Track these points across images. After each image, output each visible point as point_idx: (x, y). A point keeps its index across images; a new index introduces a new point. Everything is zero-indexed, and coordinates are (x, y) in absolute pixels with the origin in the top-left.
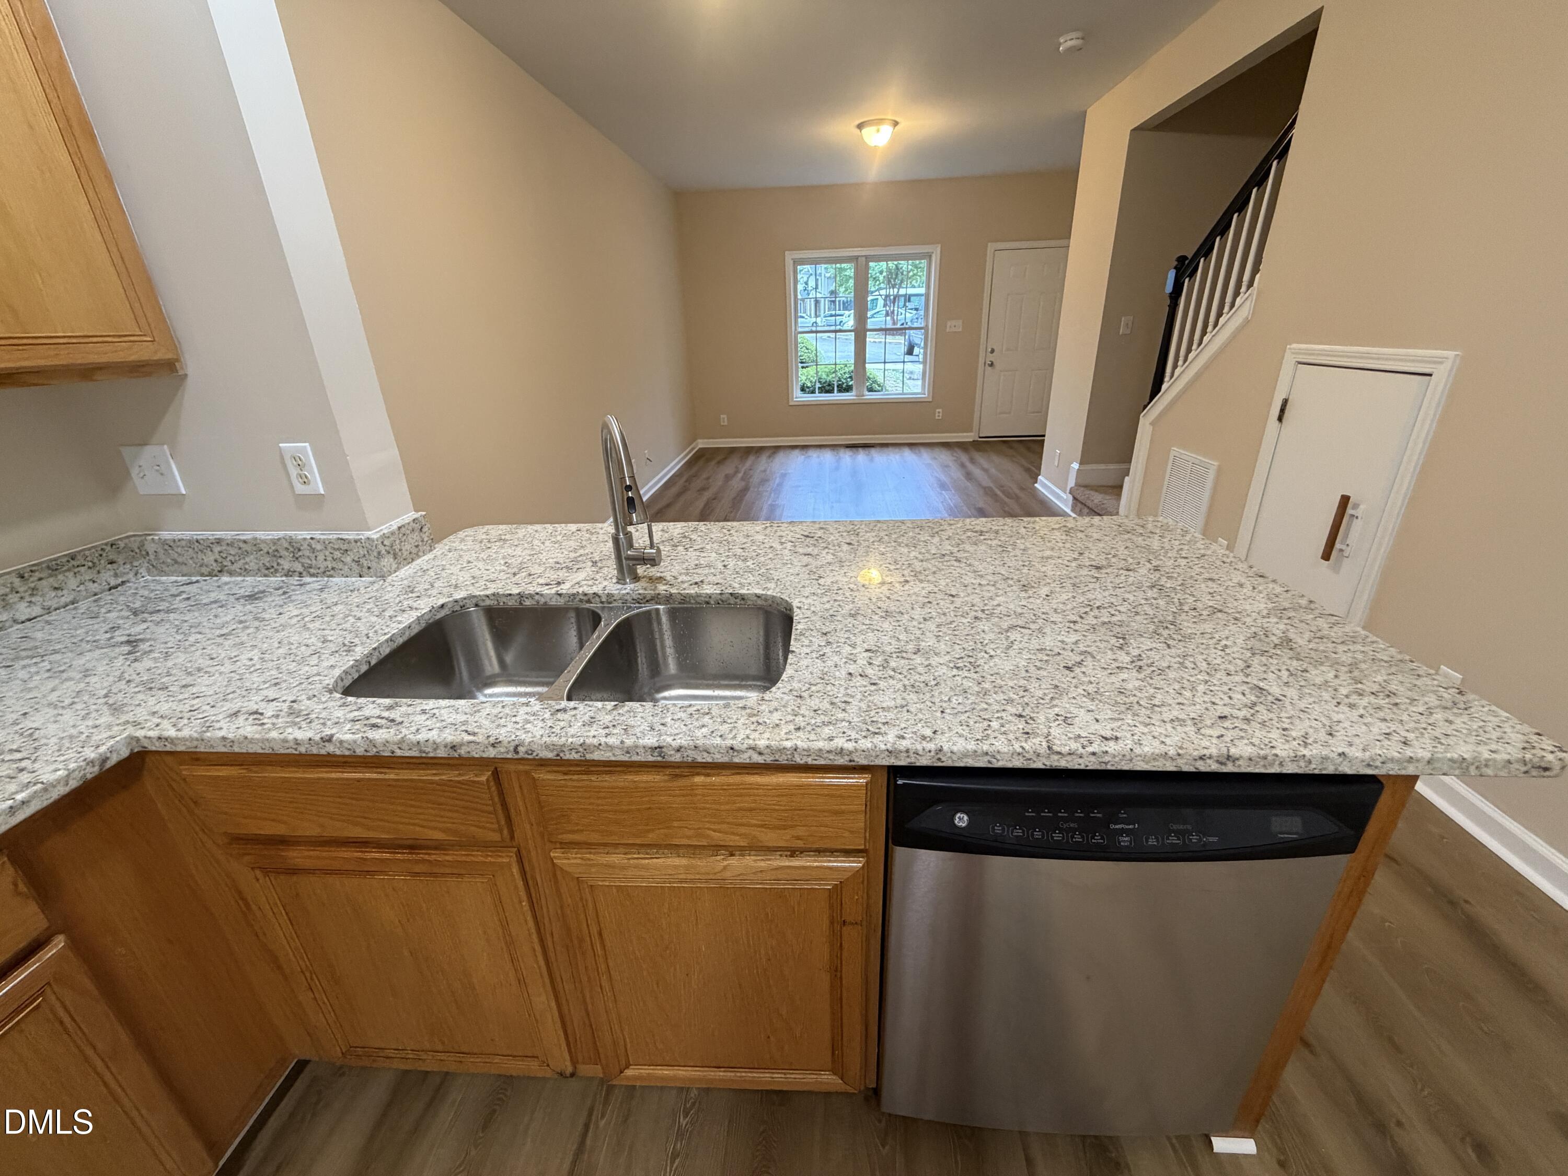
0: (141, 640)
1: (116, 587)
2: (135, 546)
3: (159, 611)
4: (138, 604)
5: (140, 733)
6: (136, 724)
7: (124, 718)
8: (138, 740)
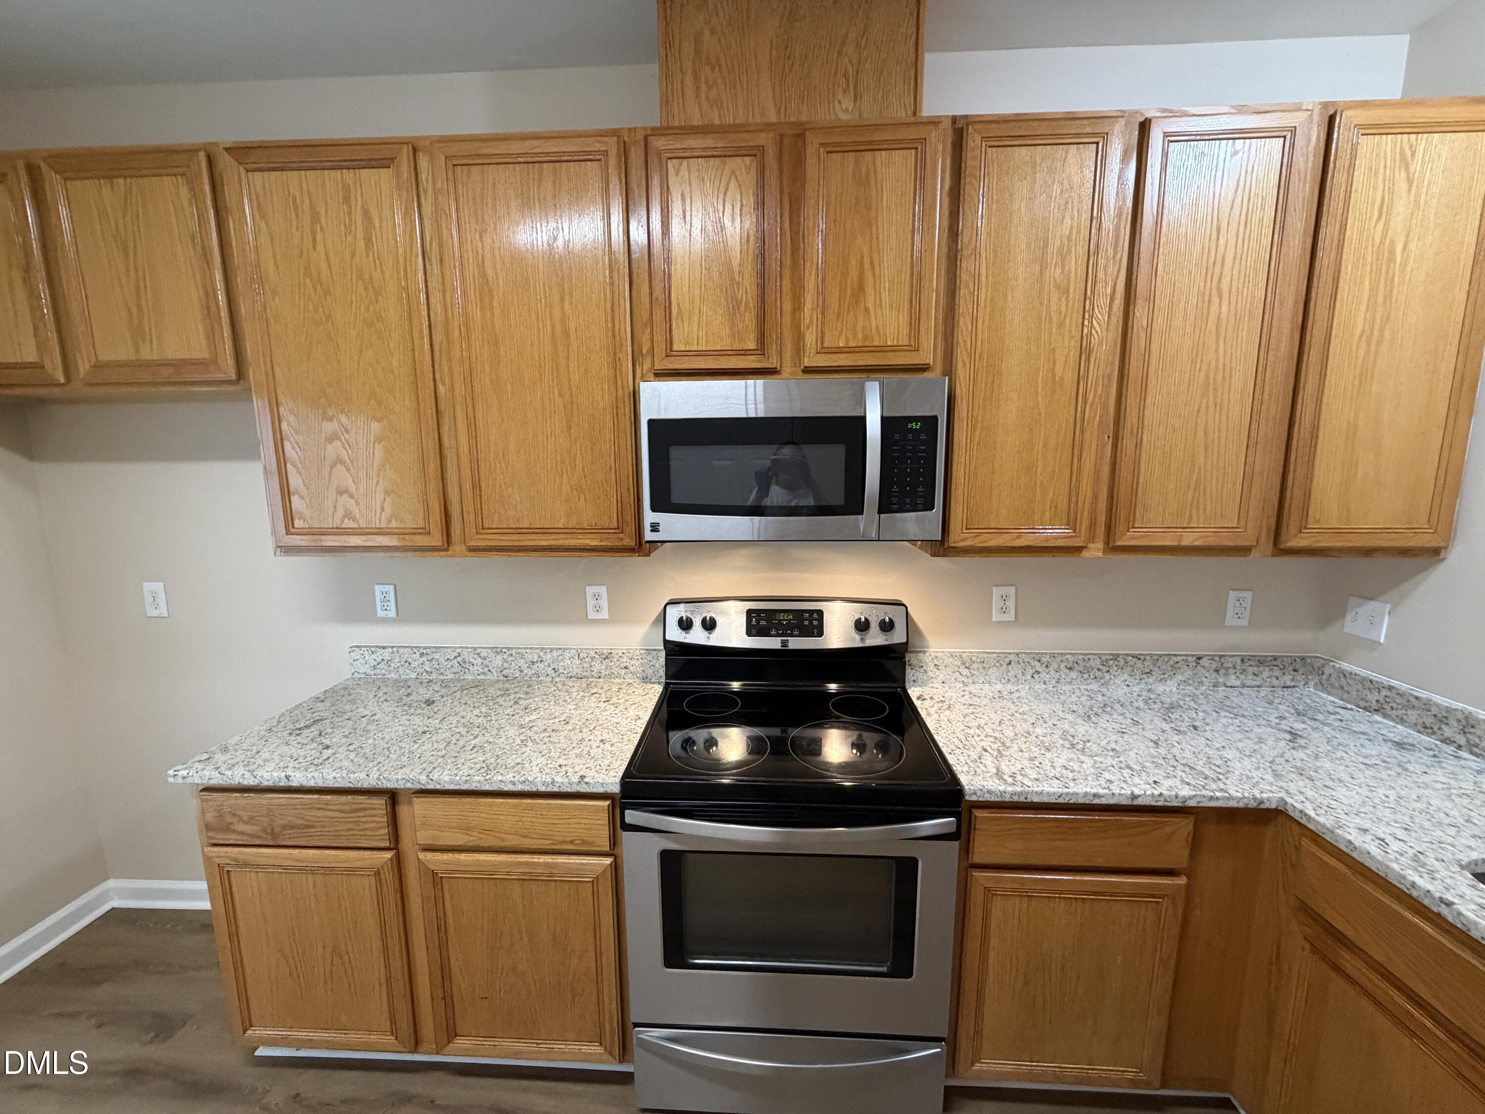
0: (1301, 736)
1: (1287, 687)
2: (1316, 665)
3: (1316, 720)
4: (1301, 708)
5: (1289, 800)
6: (1287, 792)
7: (1281, 784)
8: (1286, 803)
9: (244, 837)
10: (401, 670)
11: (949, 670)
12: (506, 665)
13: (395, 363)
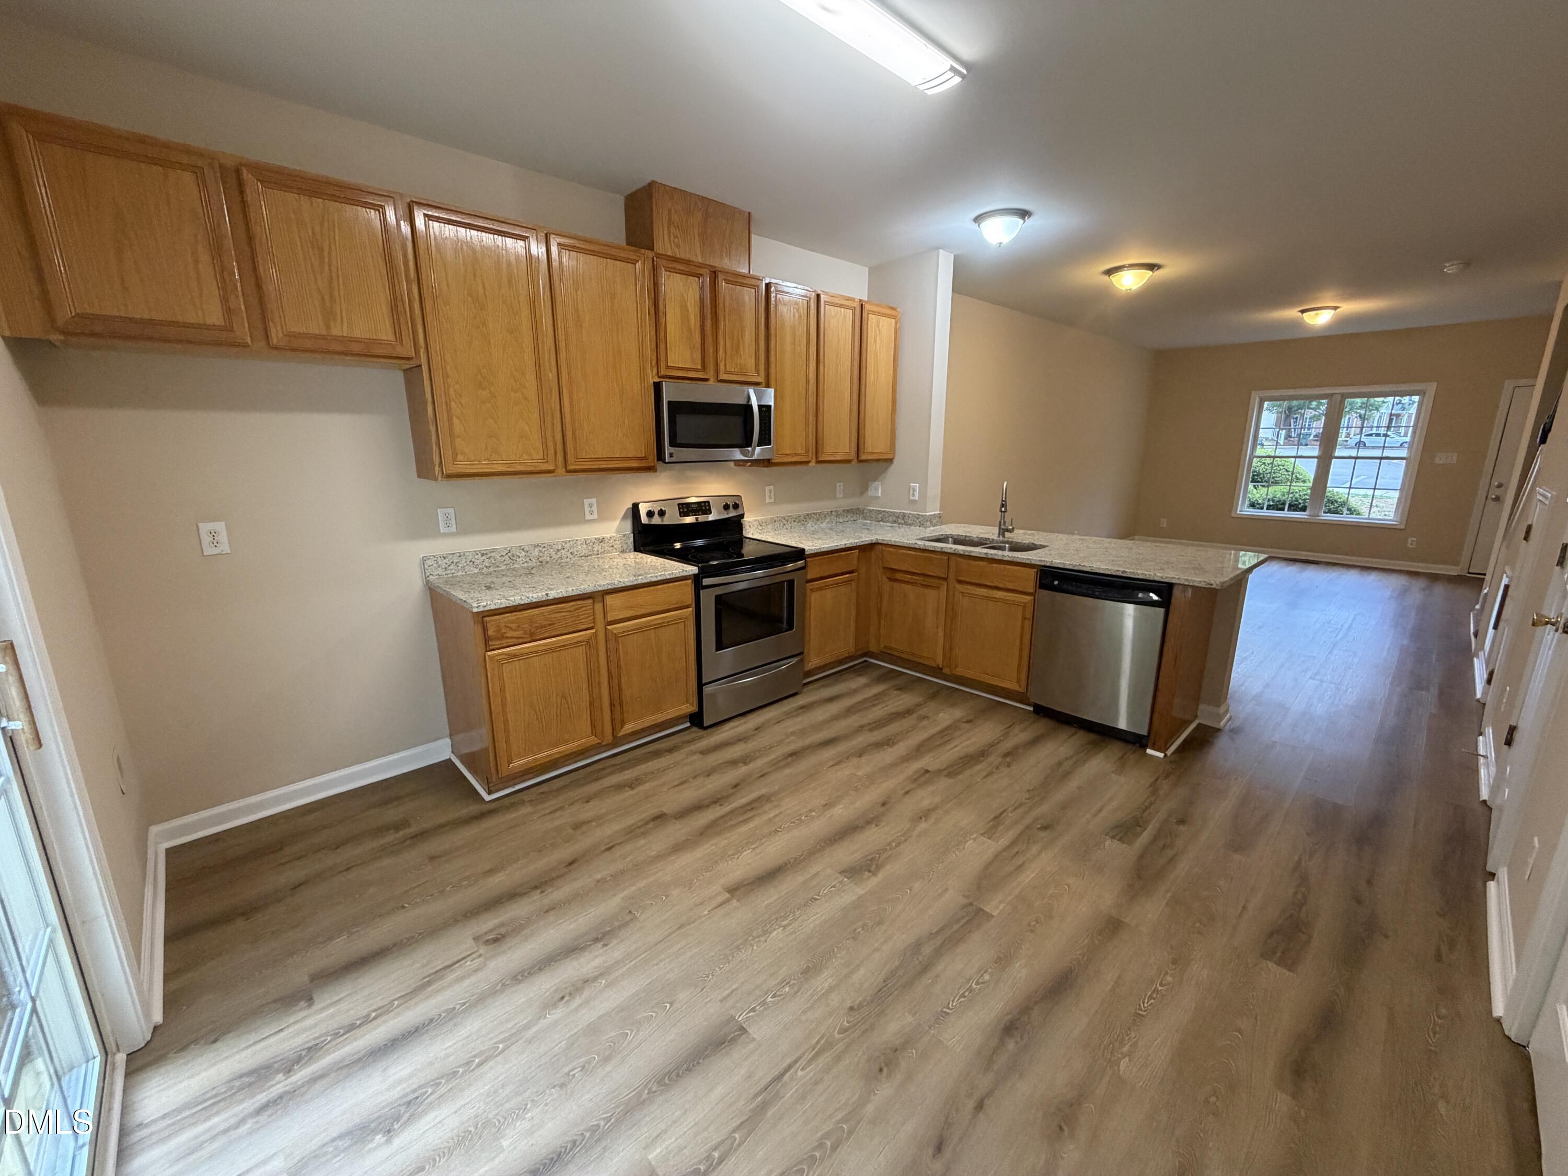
1: (856, 520)
9: (513, 640)
10: (467, 568)
11: (754, 528)
12: (541, 554)
13: (526, 358)
